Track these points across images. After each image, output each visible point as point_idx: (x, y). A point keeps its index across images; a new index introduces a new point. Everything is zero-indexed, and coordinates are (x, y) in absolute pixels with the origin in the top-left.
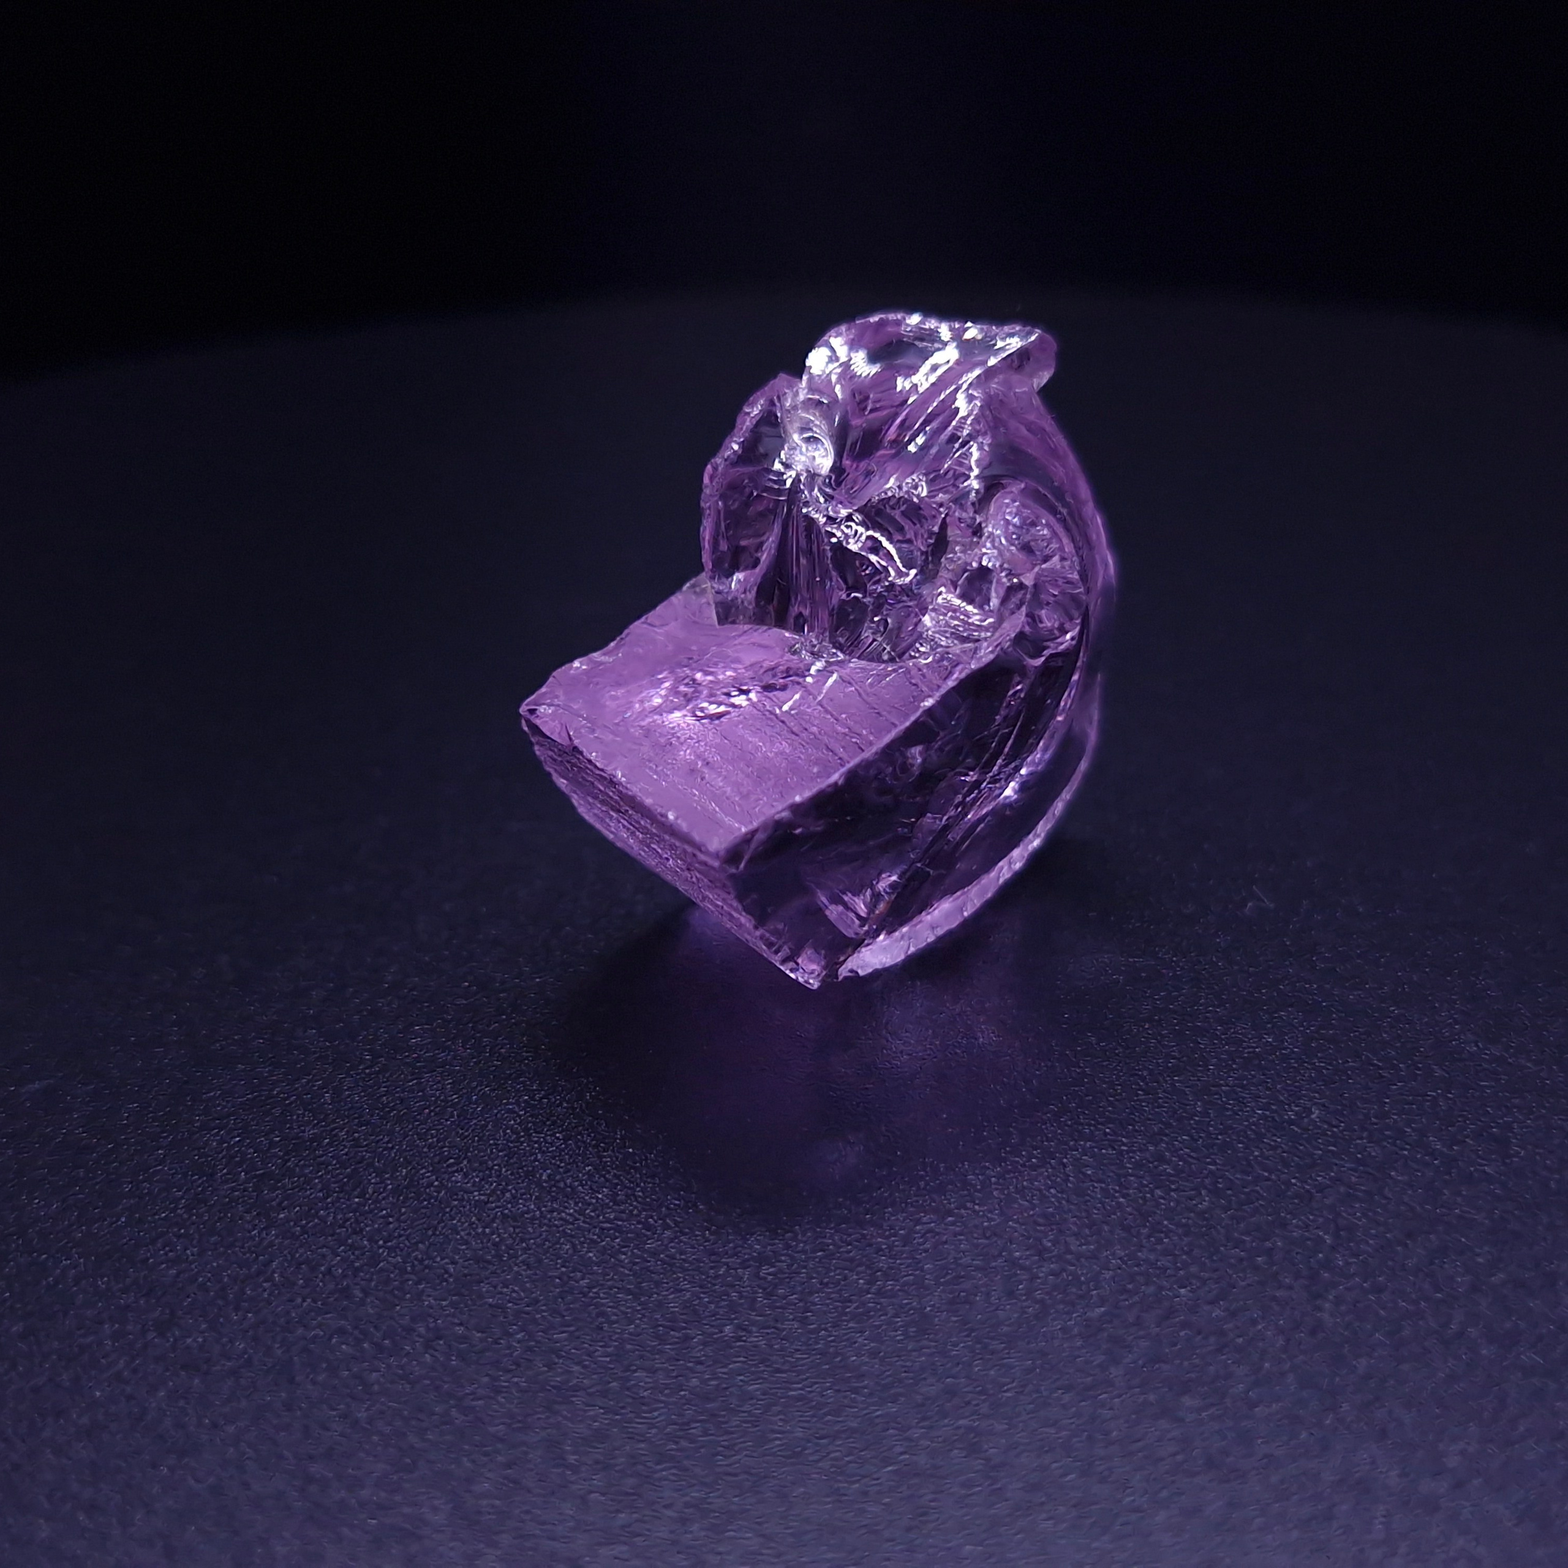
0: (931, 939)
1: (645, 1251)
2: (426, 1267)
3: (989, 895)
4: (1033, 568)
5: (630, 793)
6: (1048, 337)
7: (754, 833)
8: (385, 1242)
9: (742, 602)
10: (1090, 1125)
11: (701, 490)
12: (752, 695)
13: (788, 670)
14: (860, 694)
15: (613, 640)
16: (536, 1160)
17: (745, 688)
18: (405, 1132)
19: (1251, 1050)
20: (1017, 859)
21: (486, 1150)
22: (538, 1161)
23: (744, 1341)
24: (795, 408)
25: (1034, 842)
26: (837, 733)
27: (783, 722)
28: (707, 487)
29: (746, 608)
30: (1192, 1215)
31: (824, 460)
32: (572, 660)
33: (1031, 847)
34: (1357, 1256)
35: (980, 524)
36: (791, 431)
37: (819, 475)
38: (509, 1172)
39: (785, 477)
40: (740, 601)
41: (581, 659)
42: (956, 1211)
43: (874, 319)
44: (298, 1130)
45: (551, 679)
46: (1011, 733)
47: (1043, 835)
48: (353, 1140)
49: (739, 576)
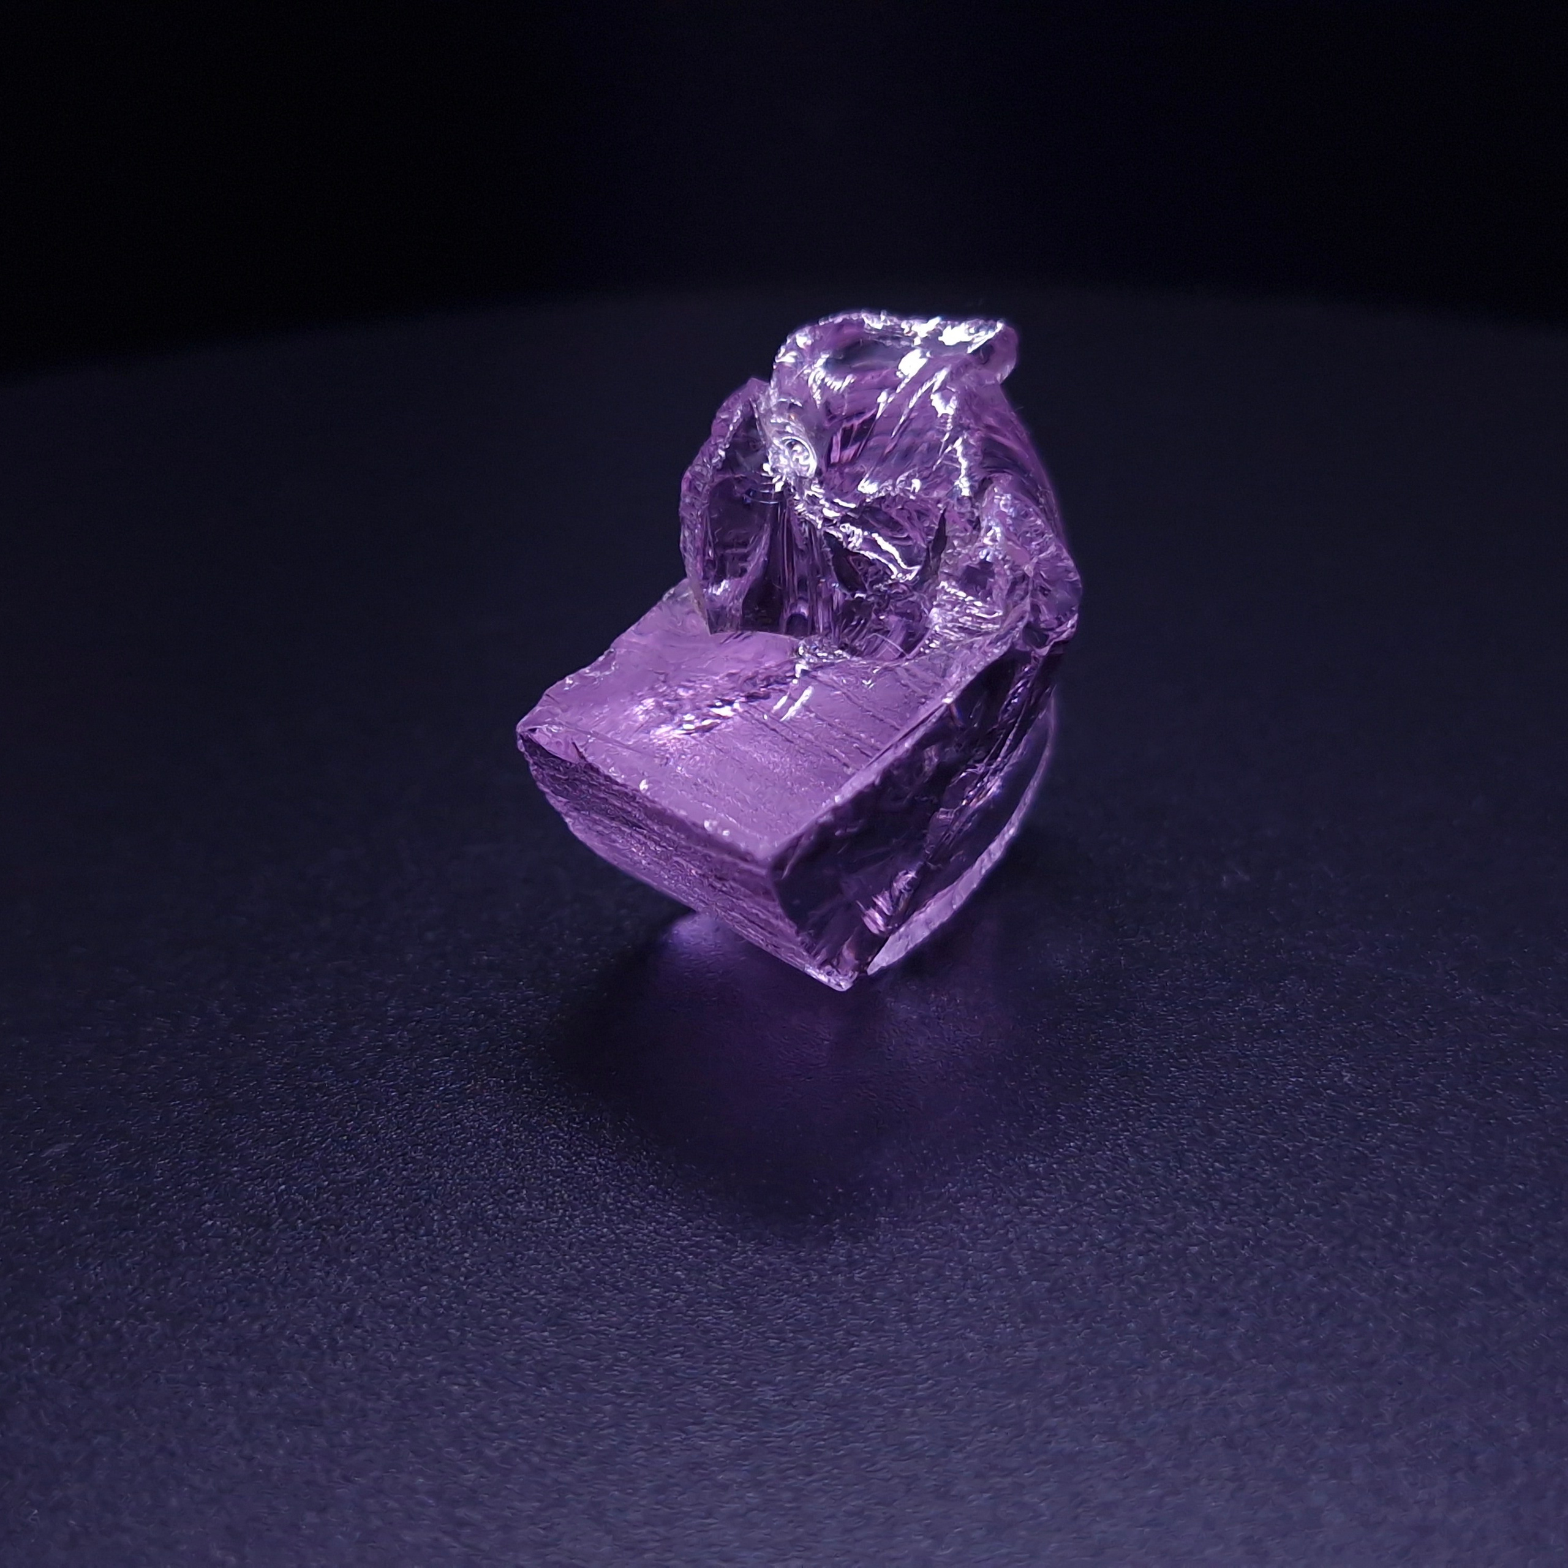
0: (926, 933)
1: (733, 1265)
2: (516, 1300)
3: (975, 886)
4: (1032, 559)
5: (659, 807)
6: (1011, 330)
7: (799, 838)
8: (466, 1278)
9: (730, 610)
10: (1134, 1105)
11: (679, 500)
12: (736, 706)
13: (767, 678)
14: (848, 697)
15: (602, 654)
16: (595, 1184)
17: (727, 698)
18: (454, 1166)
19: (1267, 1019)
20: (996, 849)
21: (542, 1176)
22: (597, 1184)
23: (858, 1346)
24: (769, 412)
25: (1010, 832)
26: (836, 739)
27: (774, 730)
28: (685, 496)
29: (733, 616)
30: (1258, 1185)
31: (809, 462)
32: (563, 677)
33: (1007, 837)
34: (1426, 1211)
35: (978, 518)
36: (771, 436)
37: (806, 478)
38: (572, 1198)
39: (774, 481)
40: (728, 609)
41: (571, 676)
42: (1028, 1200)
43: (839, 319)
44: (344, 1173)
45: (544, 698)
46: (1015, 722)
47: (1017, 824)
48: (403, 1178)
49: (724, 584)
